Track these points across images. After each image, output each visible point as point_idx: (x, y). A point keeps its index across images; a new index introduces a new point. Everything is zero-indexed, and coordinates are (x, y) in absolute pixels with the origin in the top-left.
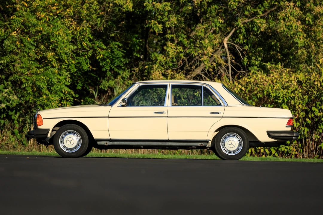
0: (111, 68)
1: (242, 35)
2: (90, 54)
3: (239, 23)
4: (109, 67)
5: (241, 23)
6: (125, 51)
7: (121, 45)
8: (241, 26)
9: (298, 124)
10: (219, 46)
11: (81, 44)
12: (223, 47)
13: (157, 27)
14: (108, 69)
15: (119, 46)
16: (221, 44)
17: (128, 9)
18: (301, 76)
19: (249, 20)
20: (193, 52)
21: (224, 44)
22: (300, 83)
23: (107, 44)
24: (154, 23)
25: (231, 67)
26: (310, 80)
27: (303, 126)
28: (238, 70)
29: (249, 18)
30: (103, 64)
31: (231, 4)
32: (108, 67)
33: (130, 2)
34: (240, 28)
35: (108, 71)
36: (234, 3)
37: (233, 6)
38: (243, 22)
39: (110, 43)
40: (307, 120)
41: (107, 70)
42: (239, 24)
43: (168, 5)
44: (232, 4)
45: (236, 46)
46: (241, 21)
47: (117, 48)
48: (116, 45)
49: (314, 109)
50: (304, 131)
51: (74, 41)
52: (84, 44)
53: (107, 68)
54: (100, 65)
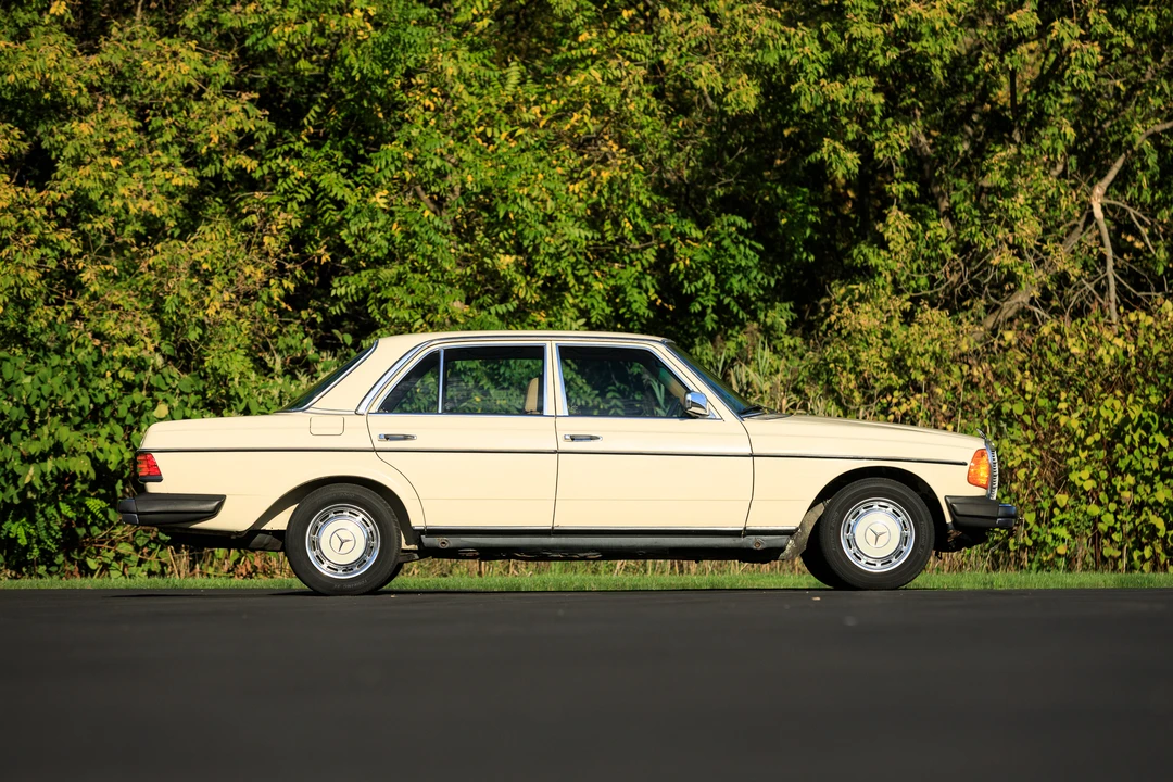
0: (719, 302)
1: (1149, 176)
2: (650, 257)
3: (1136, 135)
4: (715, 299)
5: (1144, 136)
6: (760, 246)
7: (745, 225)
8: (1144, 146)
10: (1077, 215)
12: (1091, 217)
13: (841, 159)
14: (711, 304)
15: (740, 230)
16: (1086, 208)
17: (738, 104)
19: (1168, 126)
20: (980, 237)
21: (1091, 207)
23: (702, 224)
24: (831, 148)
25: (1116, 279)
28: (1138, 291)
29: (1168, 118)
30: (693, 290)
31: (1073, 76)
32: (711, 297)
33: (750, 83)
34: (1141, 152)
35: (709, 311)
36: (1083, 71)
37: (1079, 82)
38: (1150, 131)
39: (713, 221)
41: (704, 308)
42: (1134, 140)
43: (865, 88)
44: (1075, 73)
45: (1131, 210)
46: (1142, 130)
47: (734, 236)
48: (734, 224)
51: (595, 218)
52: (628, 224)
53: (706, 303)
54: (684, 291)
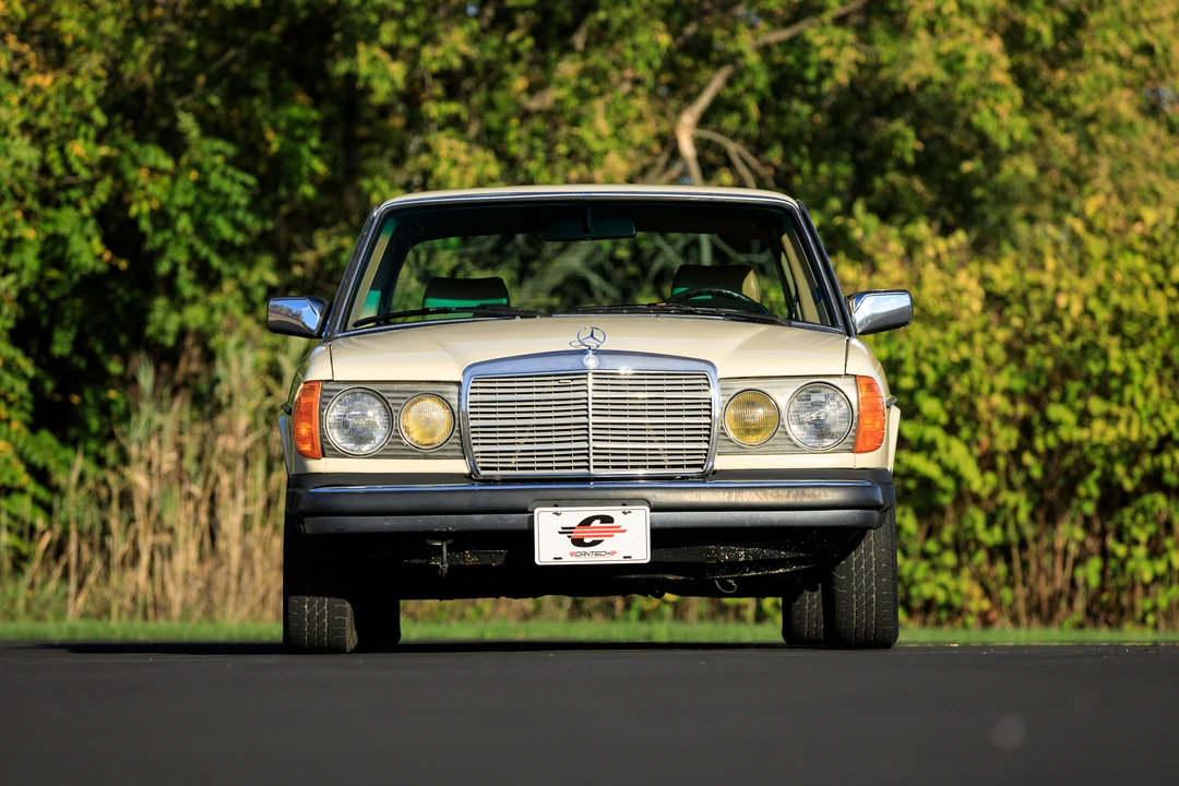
0: (194, 255)
2: (102, 193)
3: (743, 45)
4: (187, 252)
5: (752, 48)
6: (251, 181)
7: (230, 150)
8: (752, 62)
9: (991, 477)
10: (657, 150)
11: (61, 149)
12: (675, 154)
13: (385, 76)
14: (185, 259)
15: (227, 159)
16: (668, 142)
18: (1003, 274)
19: (784, 34)
21: (677, 141)
22: (995, 301)
23: (175, 151)
24: (368, 56)
26: (1039, 286)
27: (1011, 487)
29: (787, 24)
32: (183, 249)
34: (748, 70)
35: (182, 268)
38: (762, 42)
40: (1028, 458)
41: (180, 263)
42: (740, 52)
45: (732, 146)
46: (750, 40)
47: (219, 168)
48: (218, 152)
49: (1056, 412)
50: (1015, 510)
52: (77, 149)
53: (178, 258)
